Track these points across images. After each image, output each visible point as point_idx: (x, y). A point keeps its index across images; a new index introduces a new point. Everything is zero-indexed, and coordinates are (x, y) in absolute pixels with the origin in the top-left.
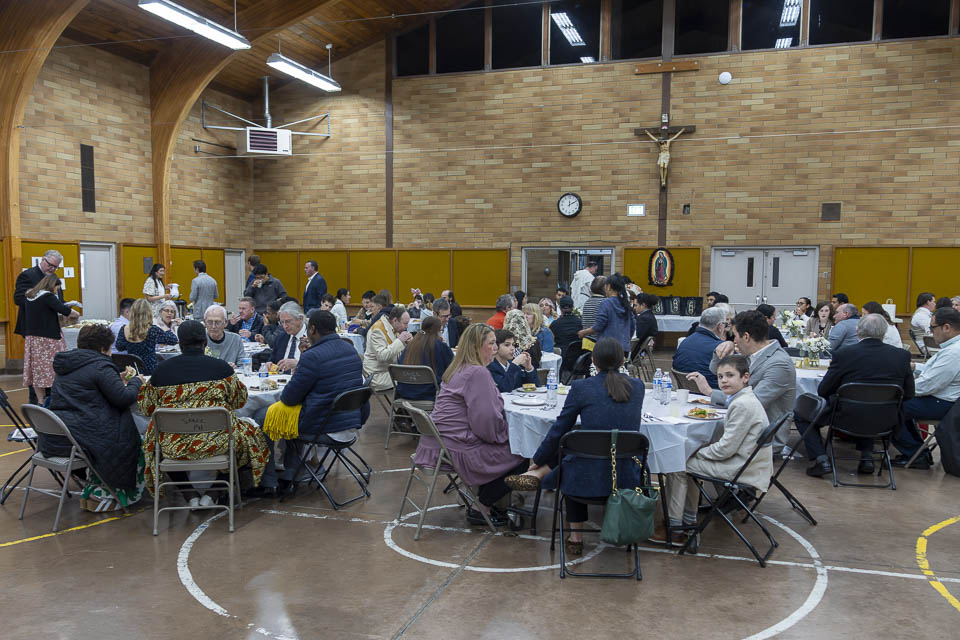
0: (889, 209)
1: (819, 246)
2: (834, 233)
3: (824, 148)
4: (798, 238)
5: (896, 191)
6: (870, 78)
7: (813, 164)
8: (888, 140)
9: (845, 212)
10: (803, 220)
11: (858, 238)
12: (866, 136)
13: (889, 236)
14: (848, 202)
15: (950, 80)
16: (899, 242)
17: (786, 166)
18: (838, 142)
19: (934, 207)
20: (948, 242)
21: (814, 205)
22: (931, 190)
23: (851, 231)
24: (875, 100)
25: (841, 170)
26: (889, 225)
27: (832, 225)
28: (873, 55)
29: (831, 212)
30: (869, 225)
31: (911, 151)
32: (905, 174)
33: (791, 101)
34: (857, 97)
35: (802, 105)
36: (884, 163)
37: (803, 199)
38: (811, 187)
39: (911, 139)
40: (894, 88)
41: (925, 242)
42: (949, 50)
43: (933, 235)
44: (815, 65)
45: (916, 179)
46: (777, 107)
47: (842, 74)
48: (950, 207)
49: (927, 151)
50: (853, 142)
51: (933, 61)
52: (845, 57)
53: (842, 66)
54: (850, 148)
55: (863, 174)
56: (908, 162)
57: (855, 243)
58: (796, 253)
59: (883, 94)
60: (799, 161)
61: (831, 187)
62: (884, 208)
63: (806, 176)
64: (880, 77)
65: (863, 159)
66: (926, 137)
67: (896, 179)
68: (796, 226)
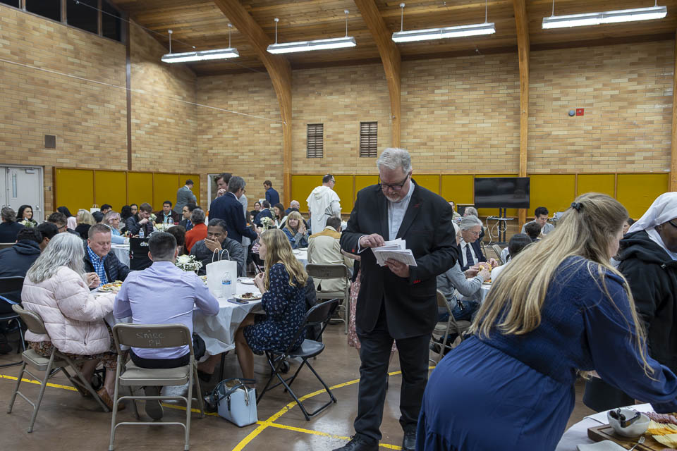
0: (81, 143)
1: (44, 167)
2: (52, 157)
3: (43, 94)
4: (32, 160)
5: (84, 132)
6: (65, 50)
7: (37, 104)
8: (77, 96)
9: (59, 142)
10: (34, 146)
11: (66, 162)
12: (66, 90)
13: (82, 161)
14: (59, 136)
15: (103, 65)
16: (86, 166)
17: (21, 103)
18: (51, 91)
19: (102, 145)
20: (108, 167)
21: (40, 135)
22: (99, 134)
23: (62, 157)
24: (70, 67)
25: (54, 112)
26: (81, 154)
27: (51, 151)
28: (66, 34)
29: (50, 142)
30: (71, 154)
31: (89, 106)
32: (86, 121)
33: (21, 51)
34: (59, 61)
35: (28, 57)
36: (77, 112)
37: (33, 130)
38: (37, 121)
39: (89, 98)
40: (78, 61)
41: (98, 167)
42: (102, 45)
43: (102, 163)
44: (34, 29)
45: (92, 125)
46: (12, 53)
47: (50, 41)
48: (108, 146)
49: (95, 108)
50: (60, 93)
51: (95, 50)
52: (51, 29)
53: (50, 36)
54: (58, 97)
55: (65, 117)
56: (87, 113)
57: (65, 165)
58: (28, 171)
59: (73, 64)
60: (29, 100)
61: (49, 123)
62: (78, 143)
63: (33, 112)
64: (71, 51)
65: (66, 106)
66: (95, 98)
67: (83, 123)
68: (30, 150)
